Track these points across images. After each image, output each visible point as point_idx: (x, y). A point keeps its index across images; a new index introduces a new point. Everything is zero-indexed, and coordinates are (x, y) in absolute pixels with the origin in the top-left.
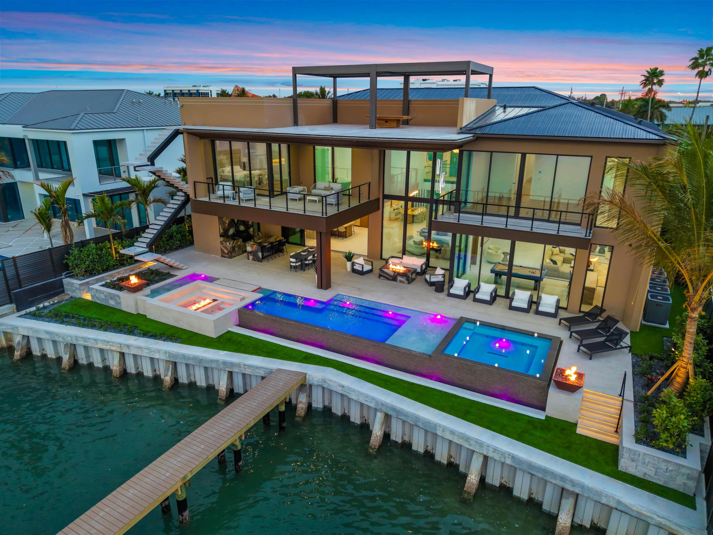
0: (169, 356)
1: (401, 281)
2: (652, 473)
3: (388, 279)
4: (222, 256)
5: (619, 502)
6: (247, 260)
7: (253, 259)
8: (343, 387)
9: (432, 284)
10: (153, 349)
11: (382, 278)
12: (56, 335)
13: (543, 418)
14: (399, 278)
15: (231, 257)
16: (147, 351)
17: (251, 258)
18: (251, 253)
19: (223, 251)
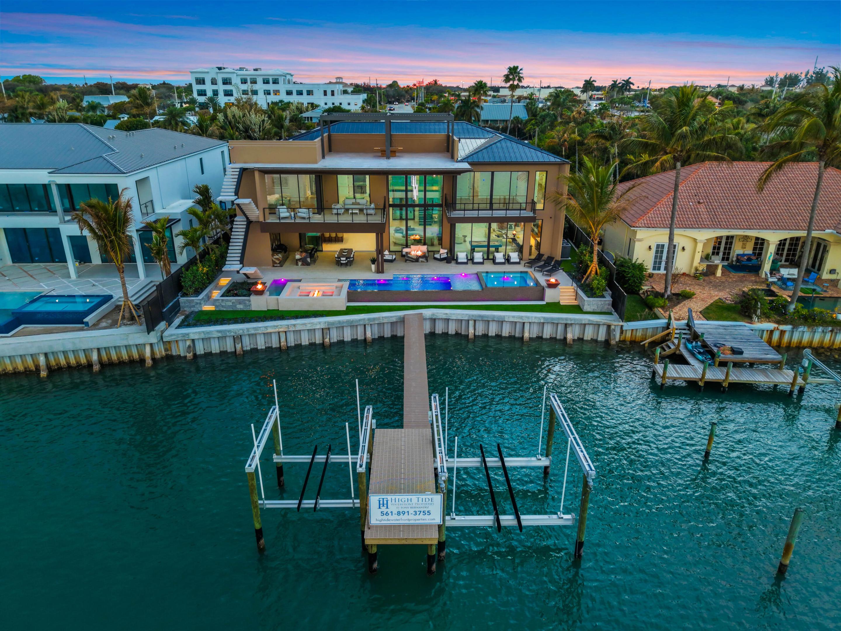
0: (328, 325)
1: (422, 261)
2: (596, 308)
3: (413, 262)
4: (274, 266)
5: (589, 320)
6: (295, 266)
7: (302, 265)
8: (447, 314)
9: (441, 260)
11: (408, 262)
13: (544, 303)
14: (421, 259)
15: (281, 266)
17: (300, 263)
18: (299, 260)
19: (274, 262)
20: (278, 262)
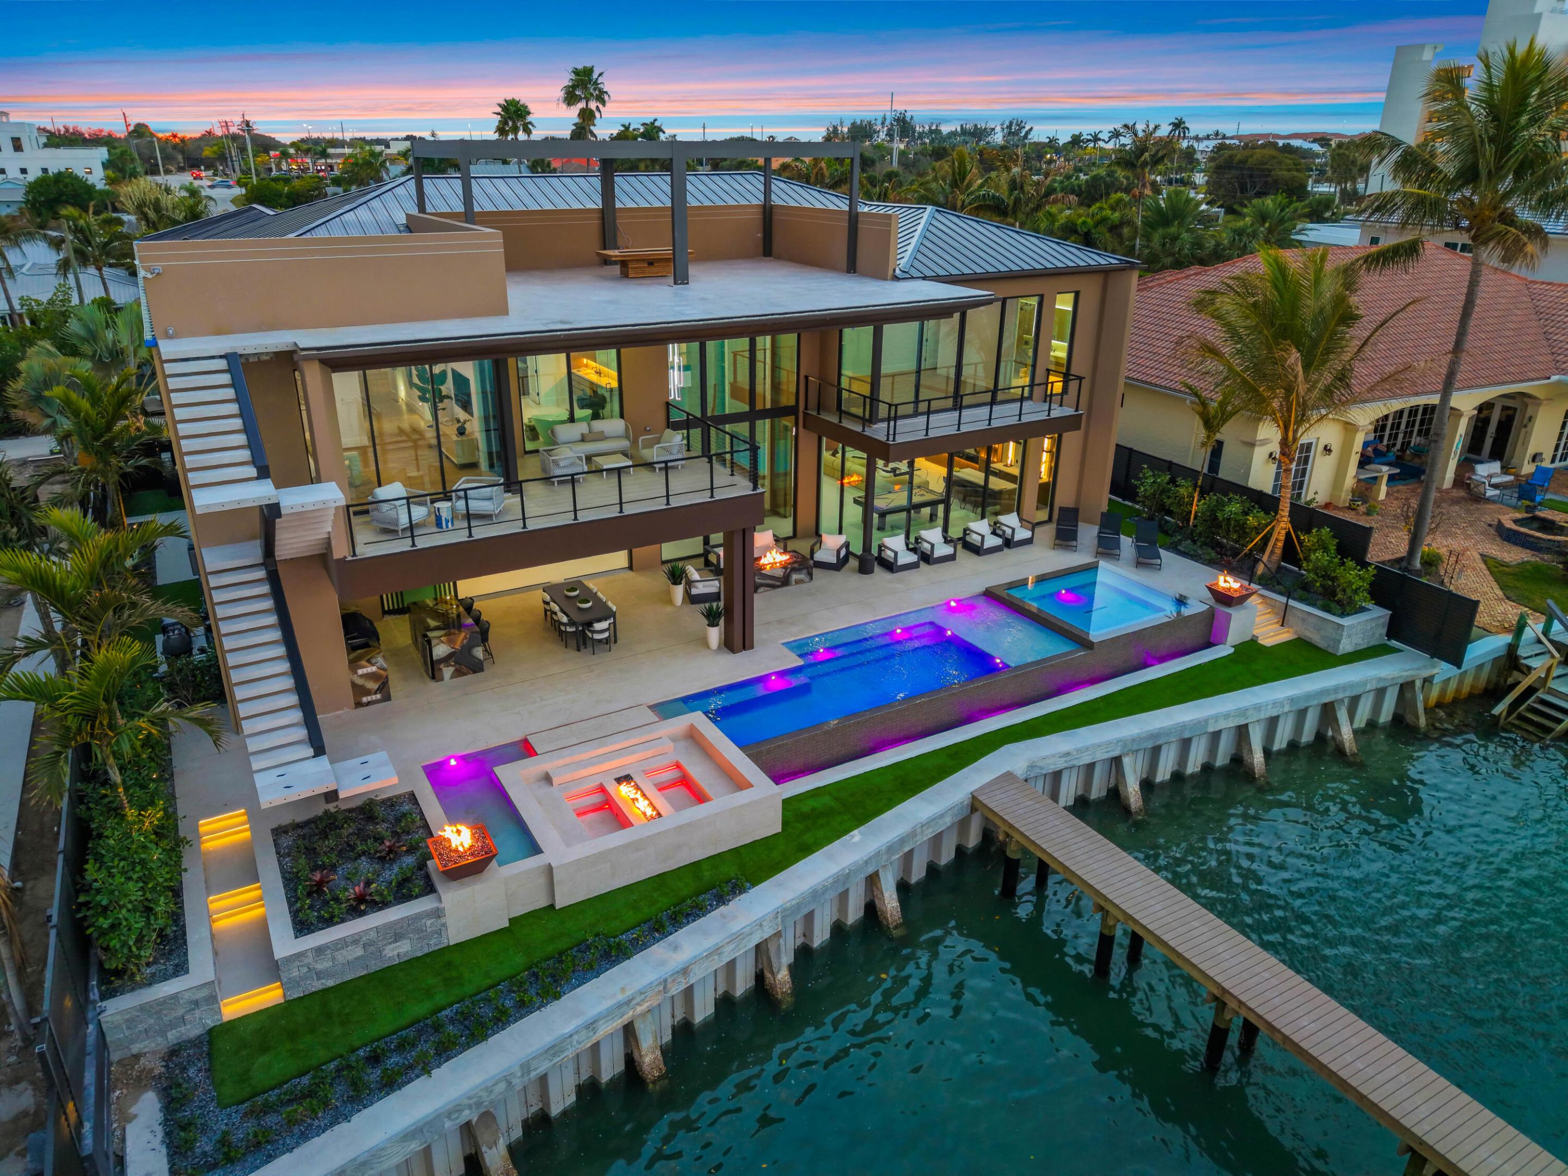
0: (783, 919)
1: (797, 582)
3: (774, 587)
7: (458, 673)
8: (1068, 754)
10: (747, 930)
11: (762, 589)
12: (449, 1115)
13: (1232, 650)
14: (794, 576)
15: (386, 698)
16: (731, 947)
17: (447, 672)
18: (446, 660)
19: (359, 691)
20: (373, 686)
